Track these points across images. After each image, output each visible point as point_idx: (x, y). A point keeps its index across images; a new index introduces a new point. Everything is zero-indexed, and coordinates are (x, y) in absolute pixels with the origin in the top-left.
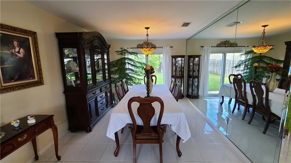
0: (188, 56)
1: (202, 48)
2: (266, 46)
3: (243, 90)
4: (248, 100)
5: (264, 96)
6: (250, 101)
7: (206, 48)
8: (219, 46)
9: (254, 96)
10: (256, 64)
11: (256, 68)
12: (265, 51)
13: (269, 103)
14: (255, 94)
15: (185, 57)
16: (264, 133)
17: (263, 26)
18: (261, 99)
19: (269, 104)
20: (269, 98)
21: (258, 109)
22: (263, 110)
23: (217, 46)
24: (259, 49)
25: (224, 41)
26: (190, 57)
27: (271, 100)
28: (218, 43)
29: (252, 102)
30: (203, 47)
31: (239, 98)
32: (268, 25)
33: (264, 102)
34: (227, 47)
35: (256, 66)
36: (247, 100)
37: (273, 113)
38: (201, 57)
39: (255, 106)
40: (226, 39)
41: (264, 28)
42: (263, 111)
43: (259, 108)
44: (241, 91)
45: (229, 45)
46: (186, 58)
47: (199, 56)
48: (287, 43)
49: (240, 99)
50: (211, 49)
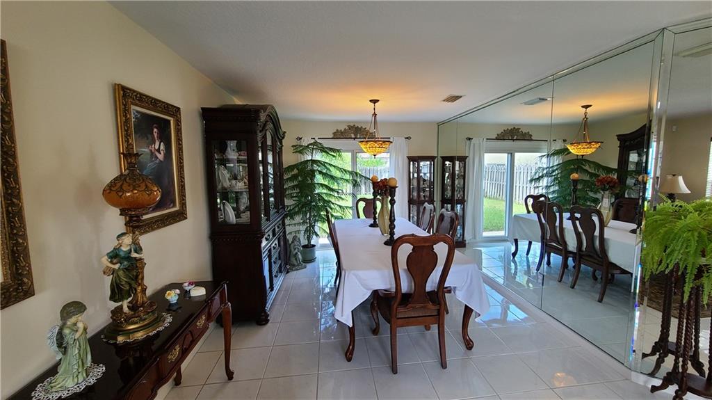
0: (442, 157)
1: (468, 142)
2: (590, 143)
3: (557, 224)
4: (568, 243)
5: (597, 233)
6: (572, 244)
7: (478, 142)
8: (500, 137)
9: (578, 235)
10: (575, 176)
11: (575, 182)
12: (590, 151)
13: (605, 244)
14: (580, 230)
15: (436, 160)
16: (600, 301)
17: (583, 107)
18: (591, 239)
19: (606, 248)
20: (605, 237)
21: (587, 258)
22: (596, 259)
23: (497, 139)
24: (580, 148)
25: (510, 129)
26: (445, 159)
27: (608, 239)
28: (499, 133)
29: (576, 246)
30: (470, 139)
31: (551, 240)
32: (591, 106)
33: (597, 243)
34: (516, 140)
35: (574, 178)
36: (565, 244)
37: (613, 264)
38: (467, 160)
39: (581, 253)
40: (513, 125)
41: (584, 109)
42: (596, 261)
43: (590, 256)
44: (555, 227)
45: (519, 138)
46: (438, 161)
47: (463, 159)
48: (620, 137)
49: (553, 242)
50: (486, 144)
